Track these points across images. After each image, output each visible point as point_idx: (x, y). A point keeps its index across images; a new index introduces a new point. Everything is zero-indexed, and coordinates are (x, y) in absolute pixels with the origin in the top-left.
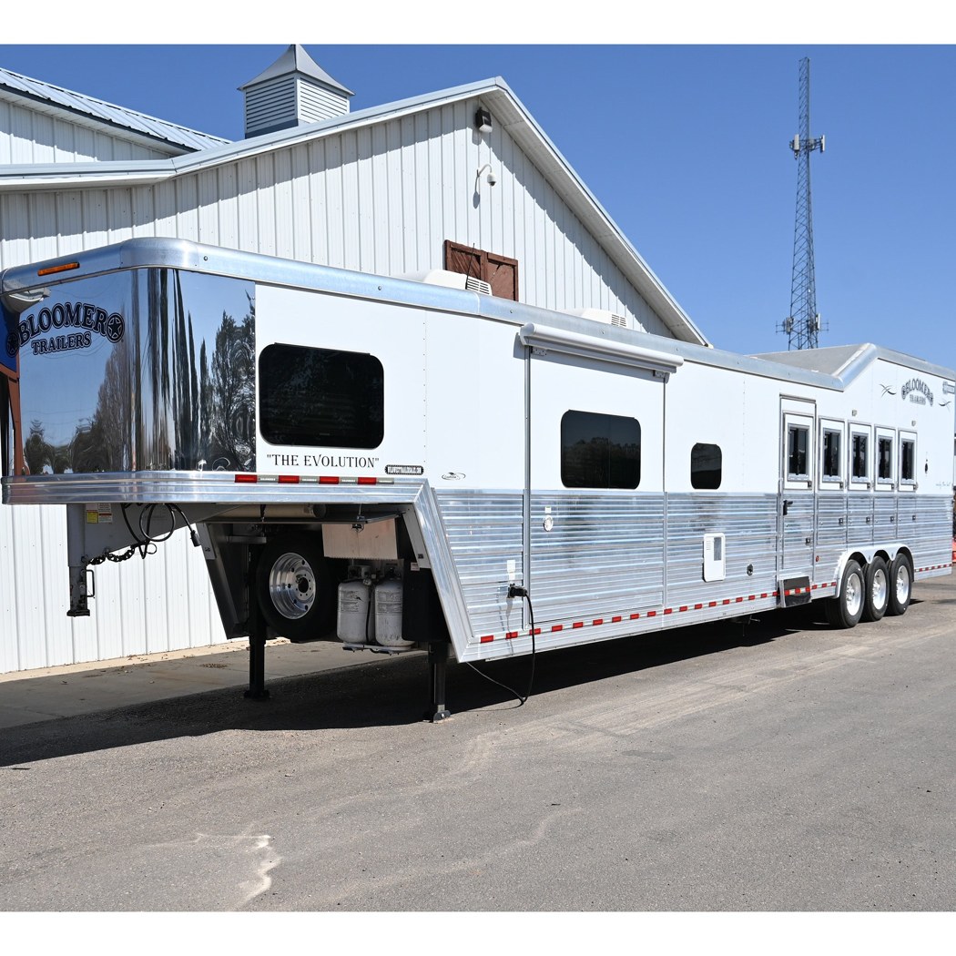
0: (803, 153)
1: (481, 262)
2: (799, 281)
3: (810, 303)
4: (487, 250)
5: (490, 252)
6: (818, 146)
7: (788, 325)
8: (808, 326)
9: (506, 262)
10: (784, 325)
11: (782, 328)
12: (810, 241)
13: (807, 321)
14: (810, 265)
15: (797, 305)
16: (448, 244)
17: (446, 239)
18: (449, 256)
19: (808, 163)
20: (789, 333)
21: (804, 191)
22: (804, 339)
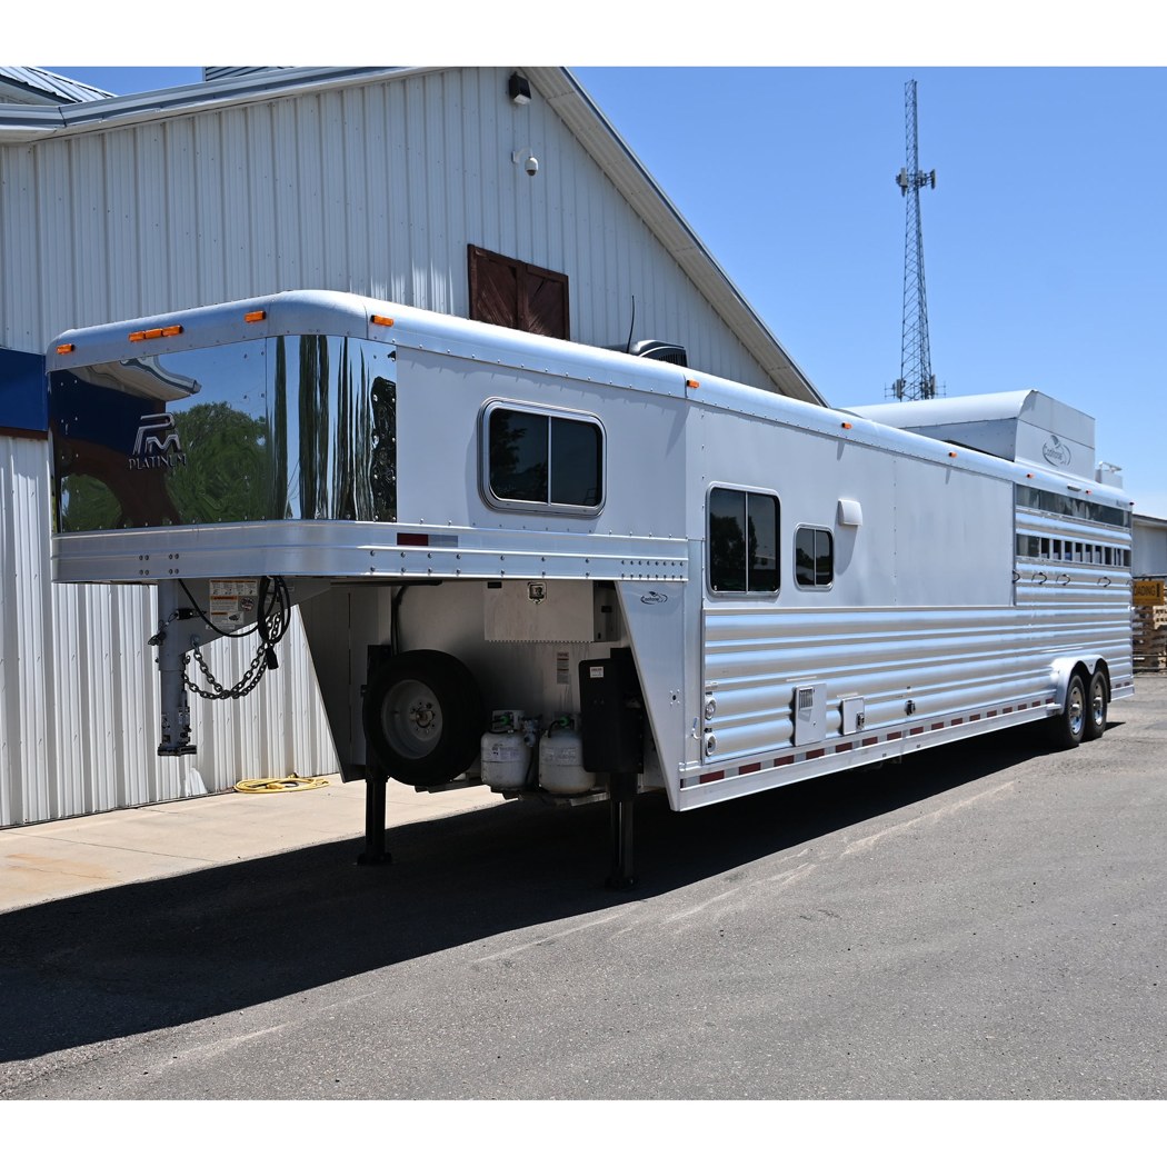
0: (911, 189)
1: (518, 275)
2: (910, 336)
3: (924, 362)
4: (526, 260)
5: (530, 263)
6: (929, 181)
7: (899, 389)
8: (922, 390)
9: (551, 277)
10: (894, 388)
11: (892, 392)
12: (921, 290)
13: (921, 384)
14: (923, 318)
15: (909, 365)
16: (473, 249)
17: (470, 241)
18: (474, 265)
19: (917, 201)
20: (900, 397)
21: (914, 232)
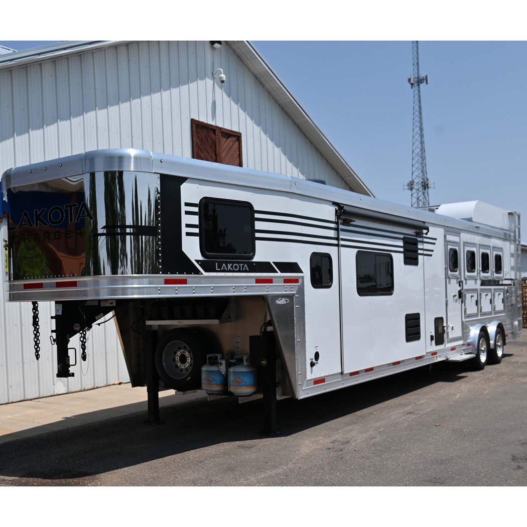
0: (416, 85)
1: (217, 133)
2: (416, 159)
3: (424, 172)
4: (220, 125)
5: (222, 127)
6: (425, 81)
7: (411, 186)
8: (423, 186)
9: (233, 134)
10: (408, 185)
11: (407, 187)
12: (422, 136)
13: (422, 183)
14: (423, 150)
15: (416, 173)
16: (193, 121)
17: (192, 117)
18: (194, 129)
19: (419, 91)
20: (411, 190)
21: (418, 107)
22: (421, 193)
